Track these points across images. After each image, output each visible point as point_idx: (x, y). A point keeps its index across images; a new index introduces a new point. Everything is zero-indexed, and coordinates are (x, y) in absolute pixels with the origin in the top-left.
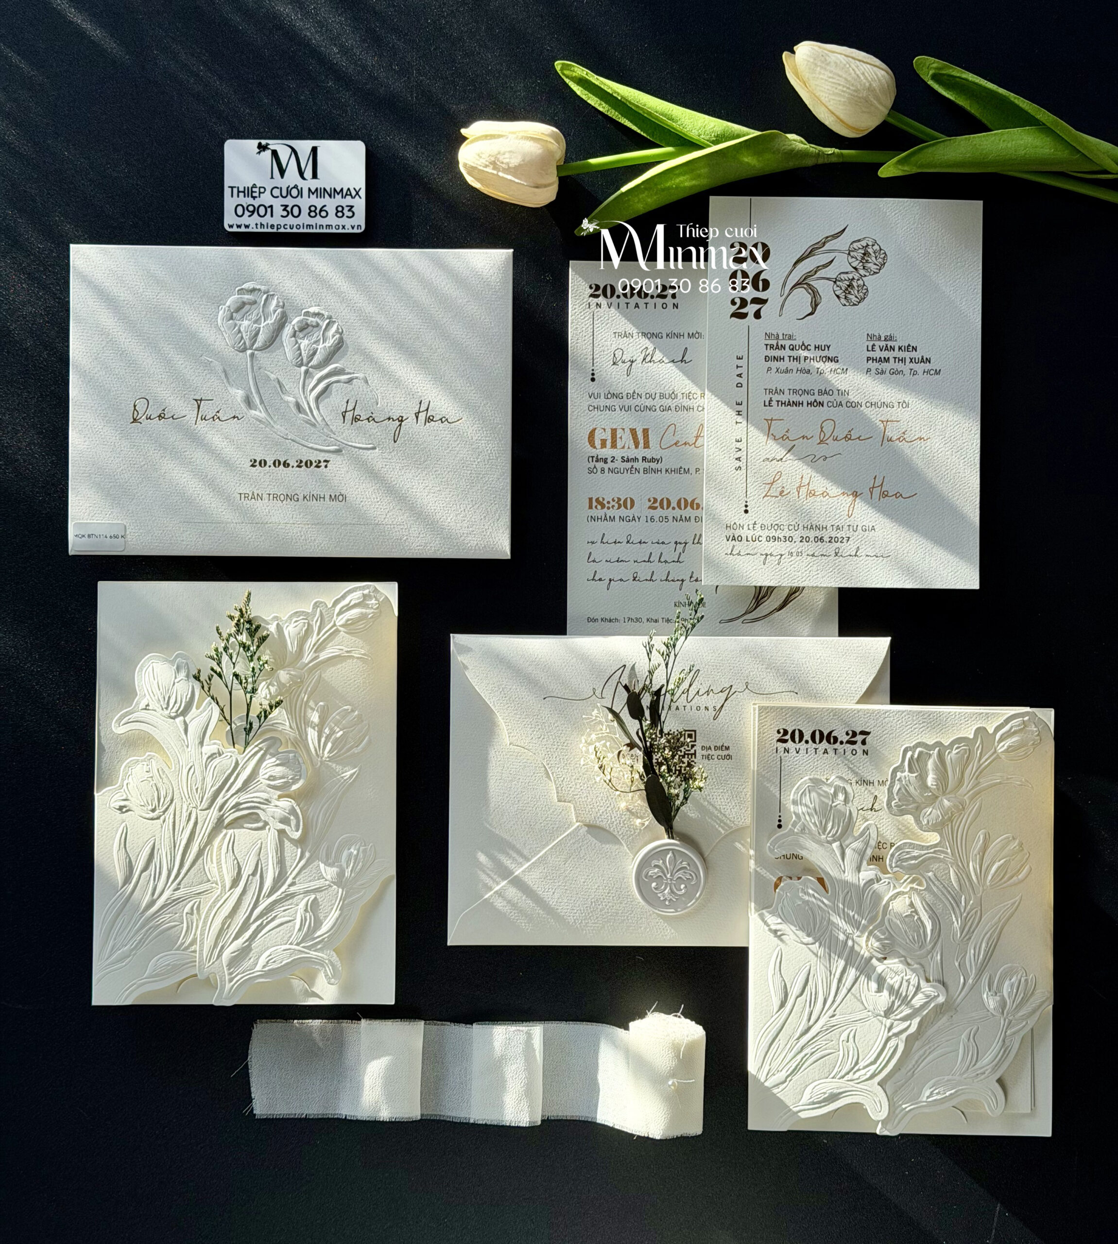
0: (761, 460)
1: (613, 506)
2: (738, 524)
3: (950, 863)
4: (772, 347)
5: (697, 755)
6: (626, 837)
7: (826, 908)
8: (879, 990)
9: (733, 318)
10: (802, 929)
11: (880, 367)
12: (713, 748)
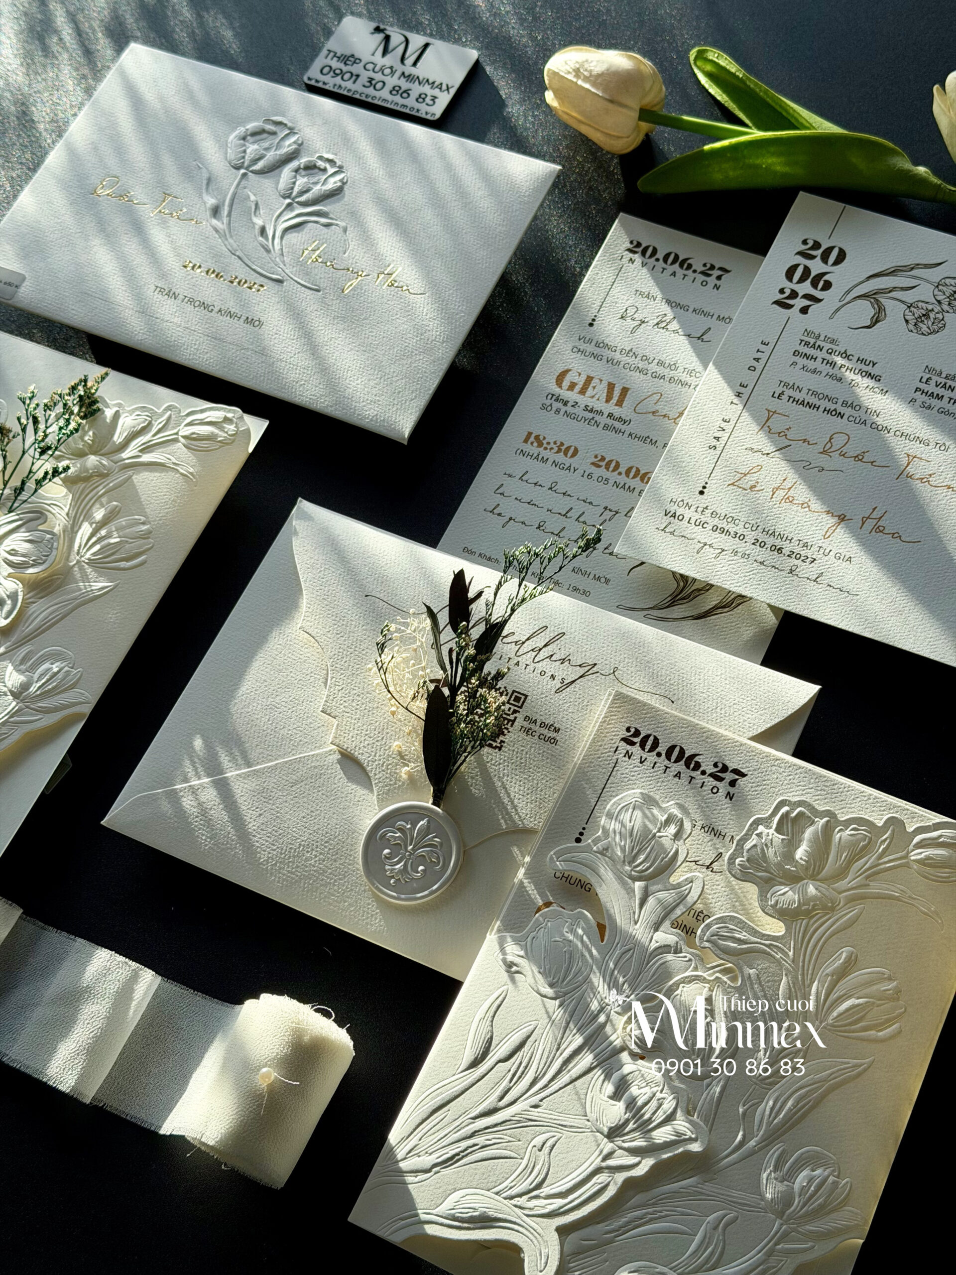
0: (744, 447)
1: (551, 449)
2: (685, 502)
3: (787, 969)
4: (807, 344)
5: (516, 723)
6: (381, 784)
7: (590, 960)
8: (616, 1096)
9: (774, 306)
10: (545, 973)
11: (928, 402)
12: (538, 723)
